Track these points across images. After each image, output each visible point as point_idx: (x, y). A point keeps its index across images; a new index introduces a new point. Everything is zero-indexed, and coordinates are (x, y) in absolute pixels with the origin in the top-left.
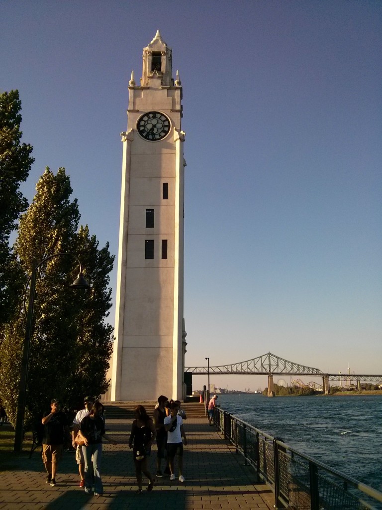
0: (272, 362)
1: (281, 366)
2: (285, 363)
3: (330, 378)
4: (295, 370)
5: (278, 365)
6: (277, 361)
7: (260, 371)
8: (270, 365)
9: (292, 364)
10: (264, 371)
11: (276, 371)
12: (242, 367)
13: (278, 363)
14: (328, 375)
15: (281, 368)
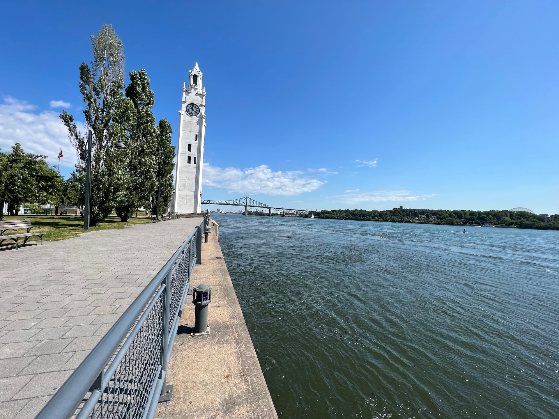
1: (252, 203)
2: (254, 202)
3: (272, 209)
4: (258, 205)
5: (250, 202)
6: (250, 200)
7: (242, 204)
8: (247, 202)
9: (257, 202)
10: (244, 204)
11: (249, 205)
12: (234, 202)
14: (271, 208)
15: (251, 204)
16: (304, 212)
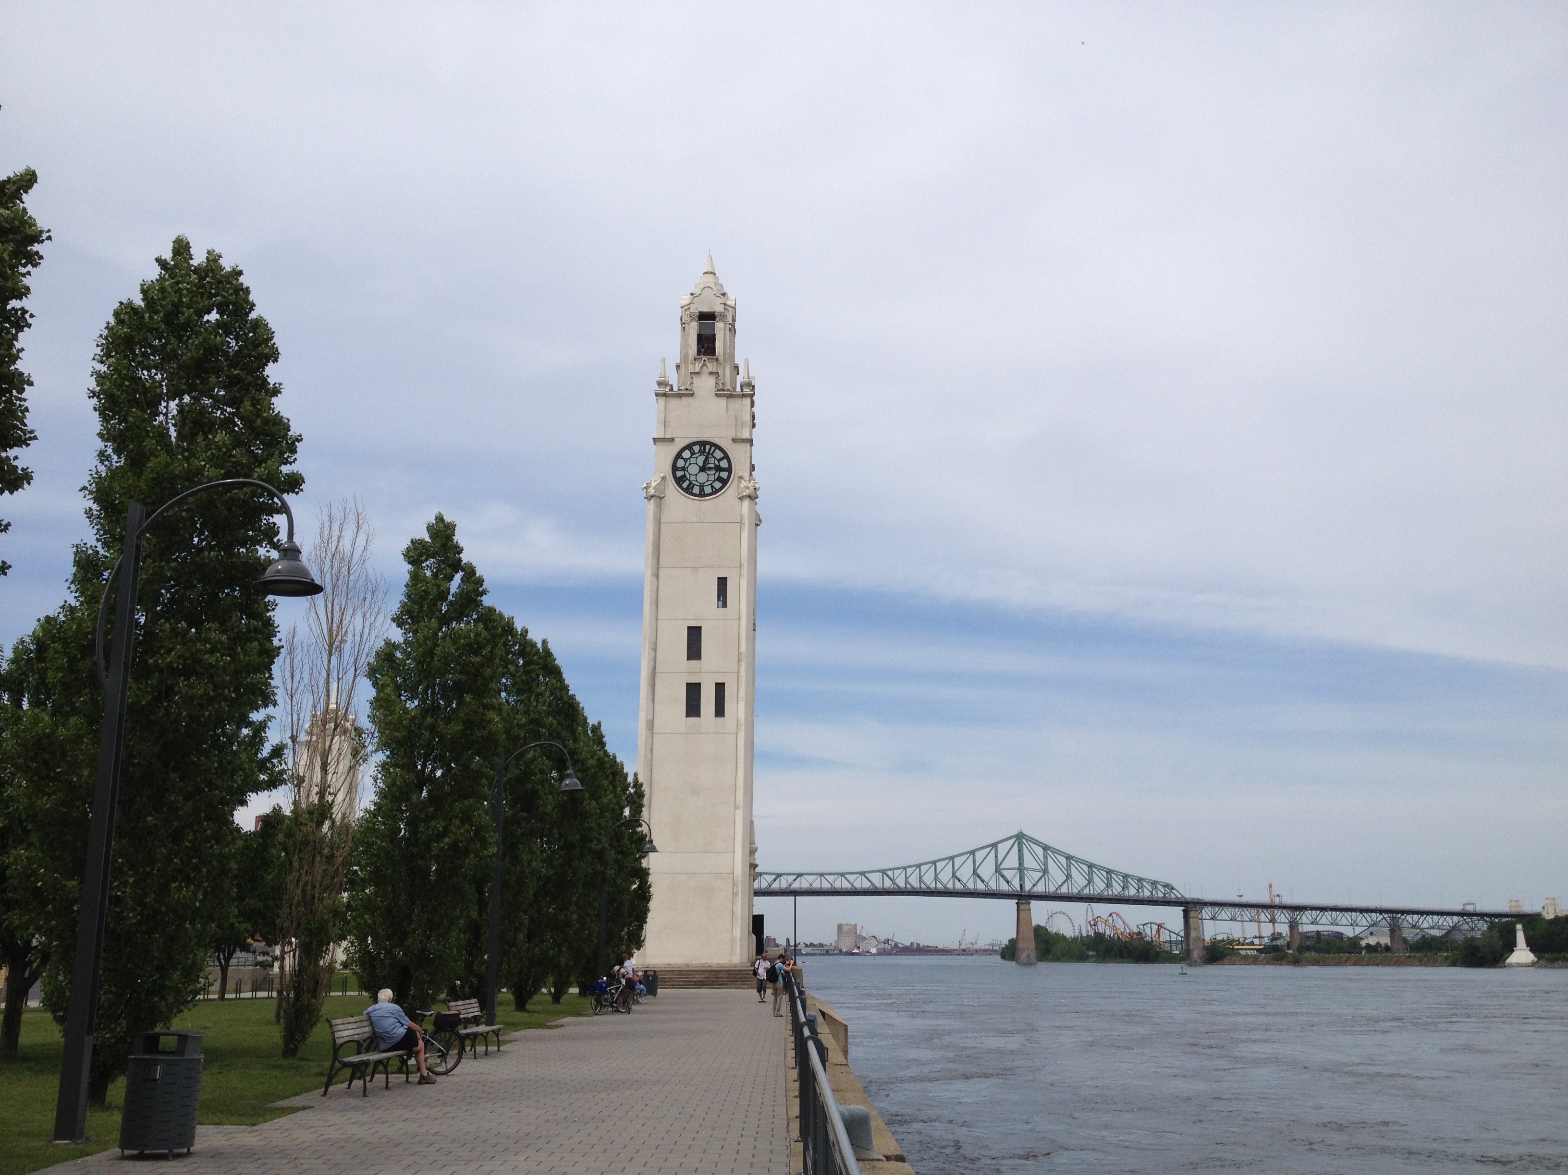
0: (1029, 862)
1: (1057, 875)
2: (1069, 867)
3: (1207, 912)
4: (1078, 883)
5: (1045, 871)
6: (1045, 858)
7: (993, 886)
8: (1021, 869)
9: (1091, 866)
10: (1004, 887)
11: (1040, 889)
12: (936, 875)
13: (1046, 864)
14: (1200, 904)
15: (1056, 879)
16: (1450, 921)
